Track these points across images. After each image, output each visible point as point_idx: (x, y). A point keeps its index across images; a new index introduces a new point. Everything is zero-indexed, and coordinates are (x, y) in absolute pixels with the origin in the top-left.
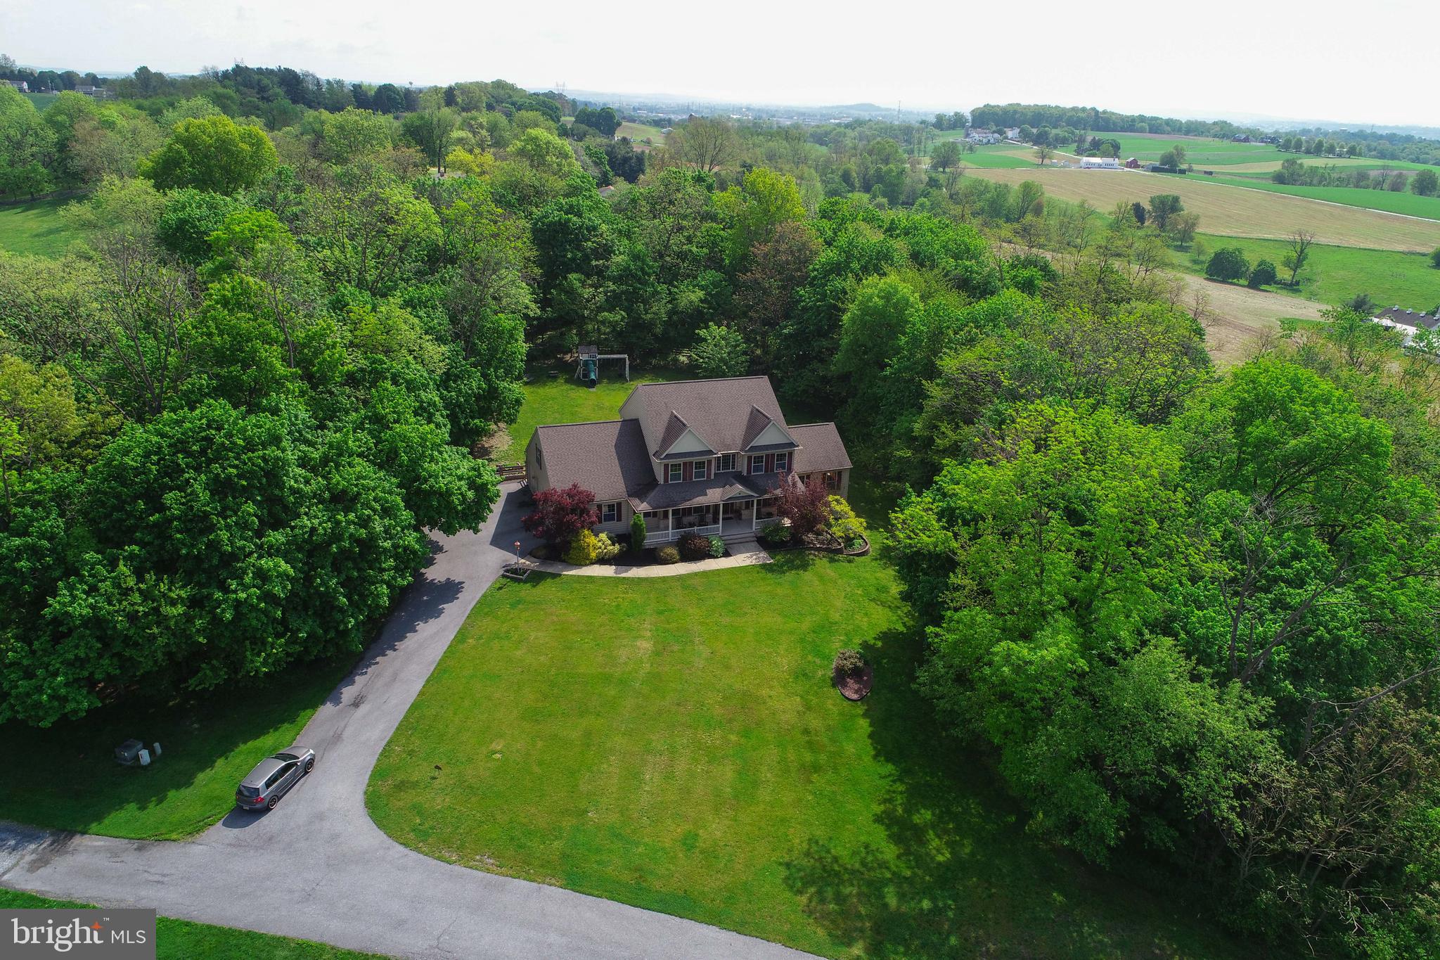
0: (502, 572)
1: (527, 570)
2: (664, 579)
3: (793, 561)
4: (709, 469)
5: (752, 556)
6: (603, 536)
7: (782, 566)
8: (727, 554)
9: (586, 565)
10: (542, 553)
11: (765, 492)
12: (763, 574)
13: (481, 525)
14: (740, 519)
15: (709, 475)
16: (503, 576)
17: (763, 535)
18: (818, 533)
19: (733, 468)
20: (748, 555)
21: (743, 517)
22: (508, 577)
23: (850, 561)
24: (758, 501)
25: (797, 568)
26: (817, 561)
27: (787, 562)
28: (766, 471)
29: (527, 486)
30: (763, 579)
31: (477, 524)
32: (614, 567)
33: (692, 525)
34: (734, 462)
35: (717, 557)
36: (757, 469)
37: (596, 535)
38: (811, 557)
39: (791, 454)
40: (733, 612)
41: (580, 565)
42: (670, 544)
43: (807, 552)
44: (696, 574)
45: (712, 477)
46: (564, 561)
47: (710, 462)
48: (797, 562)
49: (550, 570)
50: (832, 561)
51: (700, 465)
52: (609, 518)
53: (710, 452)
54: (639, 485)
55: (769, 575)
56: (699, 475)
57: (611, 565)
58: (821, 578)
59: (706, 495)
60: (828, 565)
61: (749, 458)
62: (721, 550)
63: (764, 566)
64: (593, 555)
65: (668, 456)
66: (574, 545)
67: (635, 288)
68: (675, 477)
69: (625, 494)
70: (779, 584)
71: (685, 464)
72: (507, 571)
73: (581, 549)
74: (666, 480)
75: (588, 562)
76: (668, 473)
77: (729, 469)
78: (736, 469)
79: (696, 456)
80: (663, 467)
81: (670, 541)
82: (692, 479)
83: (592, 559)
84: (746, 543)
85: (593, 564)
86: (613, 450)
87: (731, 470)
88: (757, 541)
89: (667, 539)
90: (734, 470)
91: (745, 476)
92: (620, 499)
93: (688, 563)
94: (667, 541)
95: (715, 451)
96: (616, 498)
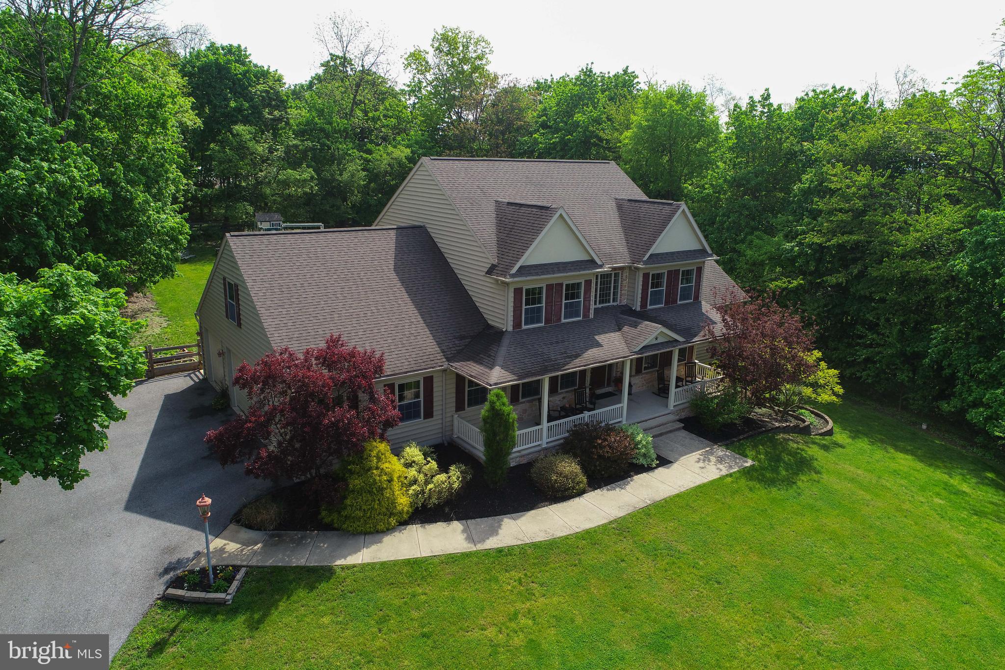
0: (159, 589)
1: (237, 568)
3: (779, 456)
4: (587, 298)
5: (707, 458)
6: (413, 452)
7: (775, 469)
8: (662, 460)
9: (389, 530)
10: (270, 513)
12: (763, 491)
13: (87, 461)
14: (630, 393)
15: (587, 309)
16: (167, 601)
19: (615, 300)
20: (697, 455)
21: (634, 389)
22: (179, 602)
25: (800, 468)
26: (810, 451)
27: (774, 460)
28: (666, 302)
29: (205, 380)
30: (775, 502)
31: (75, 457)
32: (457, 526)
34: (615, 288)
36: (654, 298)
37: (397, 452)
39: (699, 272)
41: (375, 532)
43: (779, 438)
45: (592, 316)
46: (328, 527)
47: (588, 283)
49: (302, 558)
51: (573, 291)
52: (409, 413)
53: (591, 263)
54: (462, 338)
55: (776, 492)
56: (572, 310)
57: (447, 519)
59: (599, 344)
61: (646, 277)
64: (403, 501)
65: (524, 270)
66: (356, 482)
67: (323, 145)
68: (533, 316)
71: (550, 287)
72: (177, 583)
73: (376, 491)
74: (517, 323)
75: (393, 521)
76: (521, 306)
77: (609, 302)
78: (618, 303)
79: (571, 270)
80: (512, 295)
81: (544, 446)
82: (560, 319)
83: (401, 513)
84: (671, 435)
85: (404, 523)
86: (393, 275)
87: (611, 303)
88: (684, 428)
89: (539, 443)
90: (615, 304)
91: (638, 309)
92: (433, 368)
93: (608, 490)
94: (539, 448)
95: (599, 263)
96: (423, 365)
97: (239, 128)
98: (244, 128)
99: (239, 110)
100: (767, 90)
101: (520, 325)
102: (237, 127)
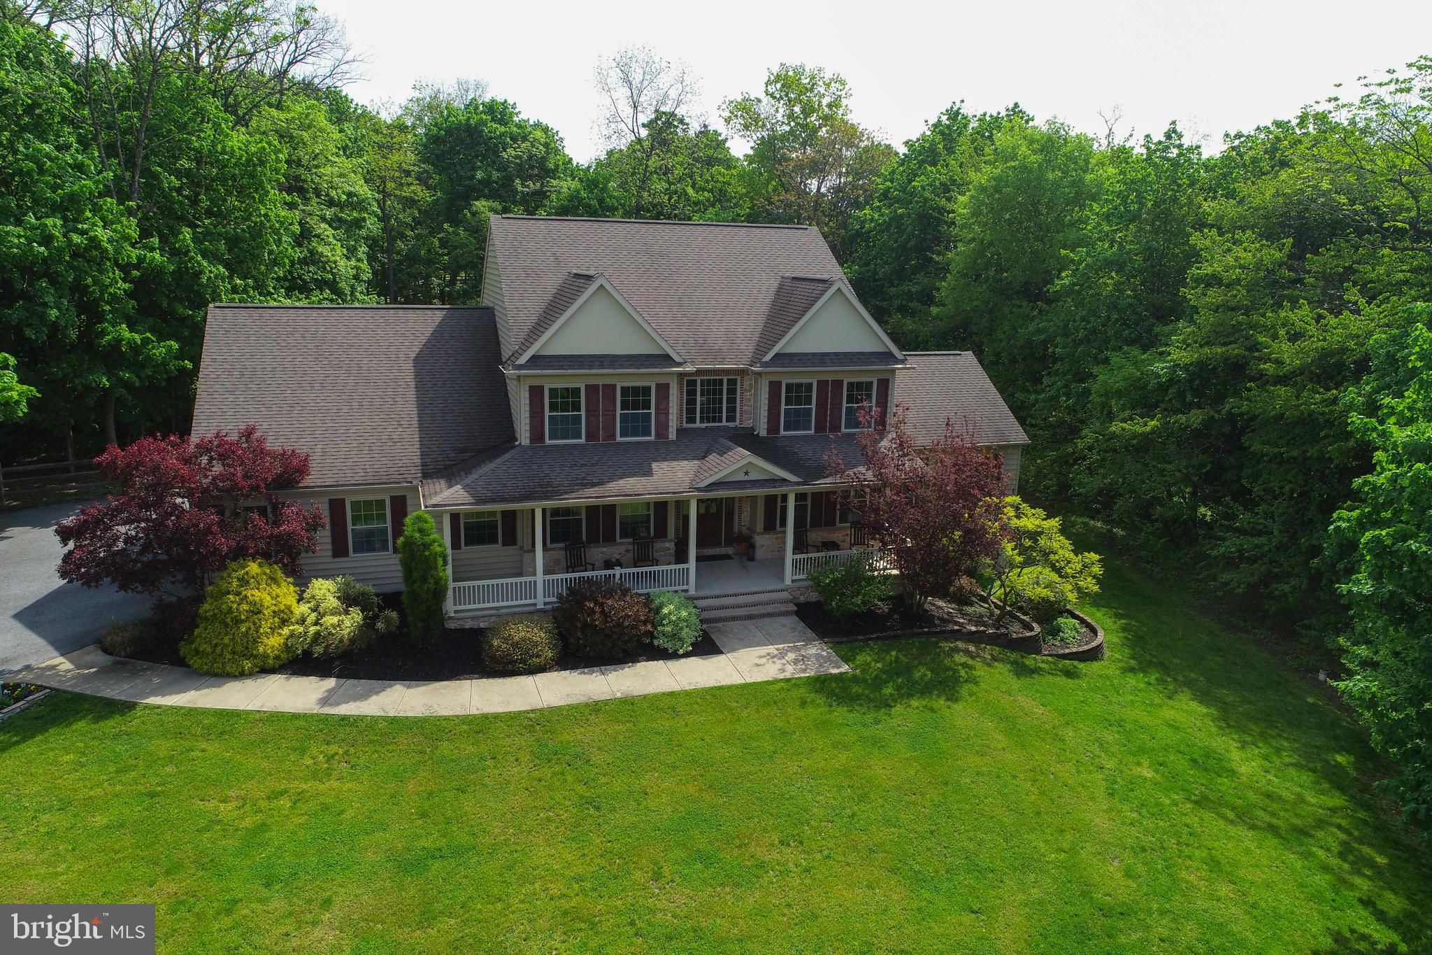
2: (481, 725)
3: (909, 669)
4: (663, 411)
5: (782, 655)
6: (324, 585)
7: (877, 684)
8: (706, 646)
9: (242, 675)
11: (820, 472)
12: (819, 708)
14: (751, 559)
15: (663, 426)
17: (813, 597)
18: (962, 599)
19: (731, 418)
20: (772, 649)
21: (759, 553)
23: (1069, 674)
24: (800, 497)
25: (926, 690)
26: (980, 670)
27: (894, 671)
28: (819, 428)
30: (822, 726)
33: (609, 565)
34: (732, 401)
35: (675, 656)
36: (797, 420)
37: (302, 582)
38: (960, 658)
39: (884, 385)
40: (706, 860)
41: (219, 674)
42: (532, 614)
43: (946, 645)
44: (596, 708)
45: (672, 435)
47: (663, 389)
48: (922, 673)
50: (1022, 671)
51: (635, 397)
52: (371, 541)
53: (666, 359)
55: (841, 713)
56: (636, 425)
58: (1008, 723)
59: (649, 473)
60: (1015, 683)
61: (774, 387)
62: (689, 635)
63: (821, 684)
64: (272, 643)
65: (540, 361)
66: (209, 608)
68: (565, 428)
69: (416, 472)
70: (877, 743)
71: (591, 390)
73: (229, 621)
74: (537, 436)
75: (248, 665)
76: (543, 411)
77: (720, 421)
78: (737, 423)
79: (622, 366)
80: (527, 395)
81: (540, 606)
82: (613, 436)
83: (266, 656)
84: (767, 621)
85: (266, 670)
86: (409, 366)
87: (724, 423)
88: (797, 613)
89: (532, 601)
90: (731, 424)
91: (763, 433)
92: (396, 483)
93: (580, 673)
94: (532, 608)
95: (677, 359)
96: (384, 479)
97: (480, 205)
98: (484, 203)
99: (487, 182)
100: (1174, 123)
101: (542, 439)
102: (477, 203)
